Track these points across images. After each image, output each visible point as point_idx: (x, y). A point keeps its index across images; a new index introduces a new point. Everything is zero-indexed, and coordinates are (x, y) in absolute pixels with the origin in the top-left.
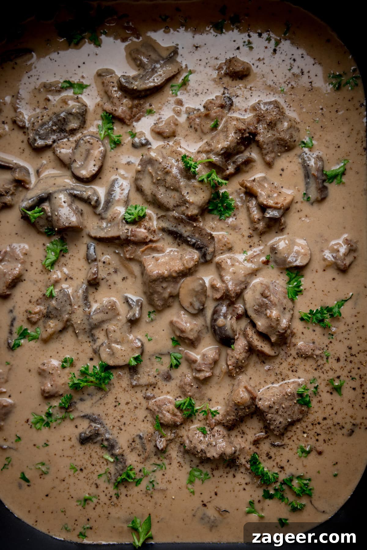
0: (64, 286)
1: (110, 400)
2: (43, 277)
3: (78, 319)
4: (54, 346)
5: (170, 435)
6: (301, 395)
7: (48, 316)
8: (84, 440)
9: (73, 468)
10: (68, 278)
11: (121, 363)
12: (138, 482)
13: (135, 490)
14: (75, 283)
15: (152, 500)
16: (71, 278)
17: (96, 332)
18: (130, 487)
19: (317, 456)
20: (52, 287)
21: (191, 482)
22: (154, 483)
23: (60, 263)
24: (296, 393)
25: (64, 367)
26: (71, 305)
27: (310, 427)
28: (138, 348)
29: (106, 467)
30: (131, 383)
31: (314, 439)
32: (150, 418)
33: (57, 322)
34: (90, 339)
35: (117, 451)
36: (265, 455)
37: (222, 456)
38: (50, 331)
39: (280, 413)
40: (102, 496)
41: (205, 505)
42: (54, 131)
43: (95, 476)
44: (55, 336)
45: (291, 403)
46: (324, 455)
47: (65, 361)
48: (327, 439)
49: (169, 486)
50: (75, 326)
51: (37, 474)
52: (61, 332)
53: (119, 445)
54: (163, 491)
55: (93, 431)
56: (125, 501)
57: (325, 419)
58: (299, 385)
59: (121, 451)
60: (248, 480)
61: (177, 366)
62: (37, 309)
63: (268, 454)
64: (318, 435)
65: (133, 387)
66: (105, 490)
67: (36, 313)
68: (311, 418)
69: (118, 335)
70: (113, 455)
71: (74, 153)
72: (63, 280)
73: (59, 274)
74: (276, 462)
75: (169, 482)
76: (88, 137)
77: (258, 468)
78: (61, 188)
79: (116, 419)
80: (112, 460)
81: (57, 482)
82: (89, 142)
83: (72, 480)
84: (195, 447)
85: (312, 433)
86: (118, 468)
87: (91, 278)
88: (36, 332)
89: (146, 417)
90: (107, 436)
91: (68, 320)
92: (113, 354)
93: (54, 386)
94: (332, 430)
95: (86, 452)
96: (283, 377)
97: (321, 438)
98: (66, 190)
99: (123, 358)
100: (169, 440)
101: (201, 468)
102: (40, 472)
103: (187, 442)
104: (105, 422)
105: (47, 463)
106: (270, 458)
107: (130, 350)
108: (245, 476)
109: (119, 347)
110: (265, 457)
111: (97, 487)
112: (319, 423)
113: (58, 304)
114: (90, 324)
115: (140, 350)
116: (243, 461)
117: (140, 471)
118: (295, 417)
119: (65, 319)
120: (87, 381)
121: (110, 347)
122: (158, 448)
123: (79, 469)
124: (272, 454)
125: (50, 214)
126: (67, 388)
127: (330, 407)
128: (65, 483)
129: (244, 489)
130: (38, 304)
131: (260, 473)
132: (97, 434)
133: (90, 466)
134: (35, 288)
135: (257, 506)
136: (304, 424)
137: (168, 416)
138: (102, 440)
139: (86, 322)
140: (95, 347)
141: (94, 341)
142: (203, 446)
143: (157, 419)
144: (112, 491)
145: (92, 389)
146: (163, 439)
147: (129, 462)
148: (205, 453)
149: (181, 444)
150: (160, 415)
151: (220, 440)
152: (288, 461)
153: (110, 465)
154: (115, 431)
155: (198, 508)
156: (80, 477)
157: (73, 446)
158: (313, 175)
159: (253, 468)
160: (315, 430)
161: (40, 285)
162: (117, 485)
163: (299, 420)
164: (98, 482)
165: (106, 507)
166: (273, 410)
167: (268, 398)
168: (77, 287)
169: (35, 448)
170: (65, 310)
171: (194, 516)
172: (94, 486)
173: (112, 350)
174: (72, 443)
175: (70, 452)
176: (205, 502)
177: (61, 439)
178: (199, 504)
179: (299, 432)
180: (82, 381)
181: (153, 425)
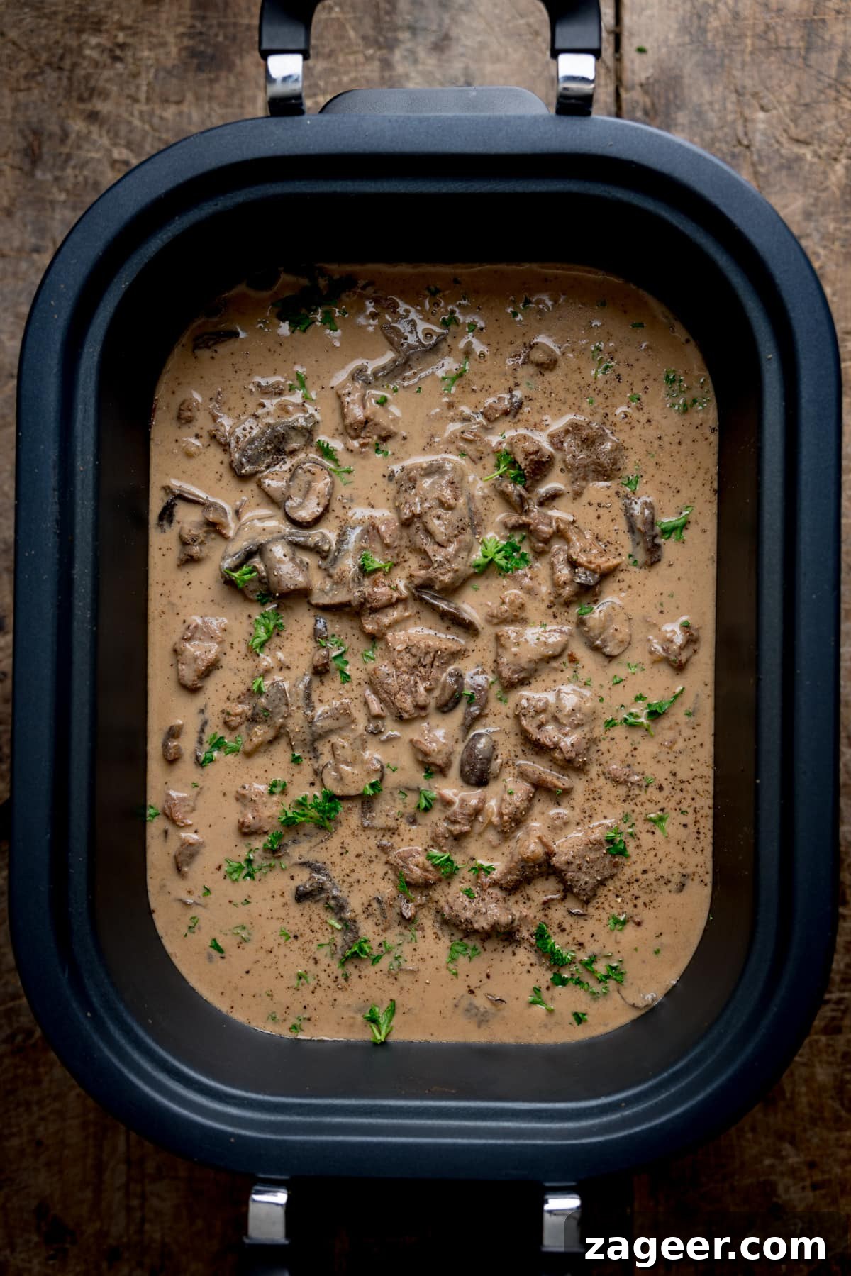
0: (278, 677)
1: (334, 843)
2: (248, 665)
3: (296, 724)
4: (261, 761)
5: (420, 899)
6: (611, 841)
7: (253, 720)
8: (302, 896)
9: (285, 934)
10: (283, 667)
11: (353, 792)
12: (376, 960)
13: (370, 970)
14: (295, 673)
15: (397, 983)
16: (288, 668)
17: (319, 745)
18: (363, 966)
19: (636, 928)
20: (261, 679)
21: (453, 960)
22: (401, 961)
23: (273, 646)
24: (603, 839)
25: (272, 793)
26: (287, 705)
27: (626, 888)
28: (376, 771)
29: (331, 936)
30: (362, 824)
31: (631, 905)
32: (391, 875)
33: (267, 729)
34: (312, 755)
35: (348, 915)
36: (556, 926)
37: (495, 926)
38: (256, 740)
39: (584, 869)
40: (323, 976)
41: (472, 992)
42: (268, 451)
43: (314, 947)
44: (263, 749)
45: (598, 854)
46: (644, 926)
47: (274, 785)
48: (647, 901)
49: (422, 967)
50: (292, 735)
51: (235, 940)
52: (271, 742)
53: (350, 908)
54: (412, 972)
55: (315, 885)
56: (357, 985)
57: (645, 872)
58: (608, 828)
59: (353, 915)
60: (534, 959)
61: (426, 810)
62: (239, 708)
63: (560, 926)
64: (636, 898)
65: (365, 829)
66: (326, 968)
67: (236, 715)
68: (628, 872)
69: (348, 753)
70: (340, 920)
71: (288, 487)
72: (276, 670)
73: (269, 659)
74: (572, 936)
75: (423, 960)
76: (308, 465)
77: (547, 944)
78: (275, 535)
79: (345, 872)
80: (339, 927)
81: (262, 954)
82: (310, 471)
83: (282, 951)
84: (457, 916)
85: (628, 896)
86: (347, 938)
87: (320, 663)
88: (237, 742)
89: (386, 873)
90: (335, 892)
91: (282, 726)
92: (341, 779)
93: (257, 819)
94: (655, 887)
95: (305, 913)
96: (588, 813)
97: (640, 903)
98: (283, 537)
99: (355, 784)
100: (420, 905)
101: (465, 941)
102: (239, 939)
103: (447, 908)
104: (333, 874)
105: (249, 926)
106: (563, 930)
107: (365, 773)
108: (530, 955)
109: (348, 769)
110: (555, 929)
111: (316, 963)
112: (637, 880)
113: (269, 704)
114: (312, 734)
115: (379, 774)
116: (525, 934)
117: (380, 945)
118: (606, 873)
119: (278, 725)
120: (304, 816)
121: (337, 770)
122: (403, 917)
123: (292, 935)
124: (566, 925)
125: (264, 574)
126: (275, 823)
127: (653, 853)
128: (272, 955)
129: (529, 972)
130: (240, 703)
131: (548, 950)
132: (322, 889)
133: (308, 932)
134: (237, 679)
135: (545, 995)
136: (618, 884)
137: (417, 872)
138: (328, 898)
139: (307, 731)
140: (316, 766)
141: (317, 757)
142: (468, 914)
143: (399, 875)
144: (336, 969)
145: (309, 827)
146: (410, 905)
147: (362, 932)
148: (471, 923)
149: (438, 912)
150: (406, 871)
151: (492, 906)
152: (593, 936)
153: (336, 933)
154: (345, 888)
155: (462, 996)
156: (293, 948)
157: (286, 904)
158: (639, 530)
159: (539, 944)
160: (632, 892)
161: (243, 675)
162: (345, 961)
163: (612, 876)
164: (318, 956)
165: (329, 992)
166: (574, 867)
167: (565, 850)
168: (296, 680)
169: (232, 906)
170: (279, 713)
171: (456, 1006)
172: (312, 962)
173: (340, 774)
174: (283, 900)
175: (281, 913)
176: (472, 988)
177: (270, 895)
178: (464, 990)
179: (611, 896)
180: (299, 814)
181: (396, 886)
